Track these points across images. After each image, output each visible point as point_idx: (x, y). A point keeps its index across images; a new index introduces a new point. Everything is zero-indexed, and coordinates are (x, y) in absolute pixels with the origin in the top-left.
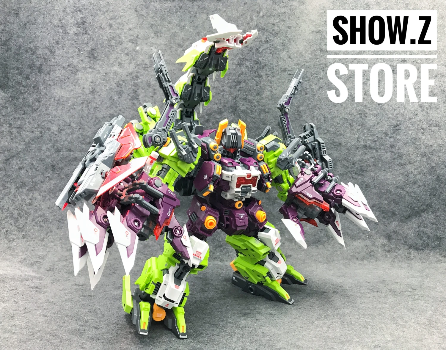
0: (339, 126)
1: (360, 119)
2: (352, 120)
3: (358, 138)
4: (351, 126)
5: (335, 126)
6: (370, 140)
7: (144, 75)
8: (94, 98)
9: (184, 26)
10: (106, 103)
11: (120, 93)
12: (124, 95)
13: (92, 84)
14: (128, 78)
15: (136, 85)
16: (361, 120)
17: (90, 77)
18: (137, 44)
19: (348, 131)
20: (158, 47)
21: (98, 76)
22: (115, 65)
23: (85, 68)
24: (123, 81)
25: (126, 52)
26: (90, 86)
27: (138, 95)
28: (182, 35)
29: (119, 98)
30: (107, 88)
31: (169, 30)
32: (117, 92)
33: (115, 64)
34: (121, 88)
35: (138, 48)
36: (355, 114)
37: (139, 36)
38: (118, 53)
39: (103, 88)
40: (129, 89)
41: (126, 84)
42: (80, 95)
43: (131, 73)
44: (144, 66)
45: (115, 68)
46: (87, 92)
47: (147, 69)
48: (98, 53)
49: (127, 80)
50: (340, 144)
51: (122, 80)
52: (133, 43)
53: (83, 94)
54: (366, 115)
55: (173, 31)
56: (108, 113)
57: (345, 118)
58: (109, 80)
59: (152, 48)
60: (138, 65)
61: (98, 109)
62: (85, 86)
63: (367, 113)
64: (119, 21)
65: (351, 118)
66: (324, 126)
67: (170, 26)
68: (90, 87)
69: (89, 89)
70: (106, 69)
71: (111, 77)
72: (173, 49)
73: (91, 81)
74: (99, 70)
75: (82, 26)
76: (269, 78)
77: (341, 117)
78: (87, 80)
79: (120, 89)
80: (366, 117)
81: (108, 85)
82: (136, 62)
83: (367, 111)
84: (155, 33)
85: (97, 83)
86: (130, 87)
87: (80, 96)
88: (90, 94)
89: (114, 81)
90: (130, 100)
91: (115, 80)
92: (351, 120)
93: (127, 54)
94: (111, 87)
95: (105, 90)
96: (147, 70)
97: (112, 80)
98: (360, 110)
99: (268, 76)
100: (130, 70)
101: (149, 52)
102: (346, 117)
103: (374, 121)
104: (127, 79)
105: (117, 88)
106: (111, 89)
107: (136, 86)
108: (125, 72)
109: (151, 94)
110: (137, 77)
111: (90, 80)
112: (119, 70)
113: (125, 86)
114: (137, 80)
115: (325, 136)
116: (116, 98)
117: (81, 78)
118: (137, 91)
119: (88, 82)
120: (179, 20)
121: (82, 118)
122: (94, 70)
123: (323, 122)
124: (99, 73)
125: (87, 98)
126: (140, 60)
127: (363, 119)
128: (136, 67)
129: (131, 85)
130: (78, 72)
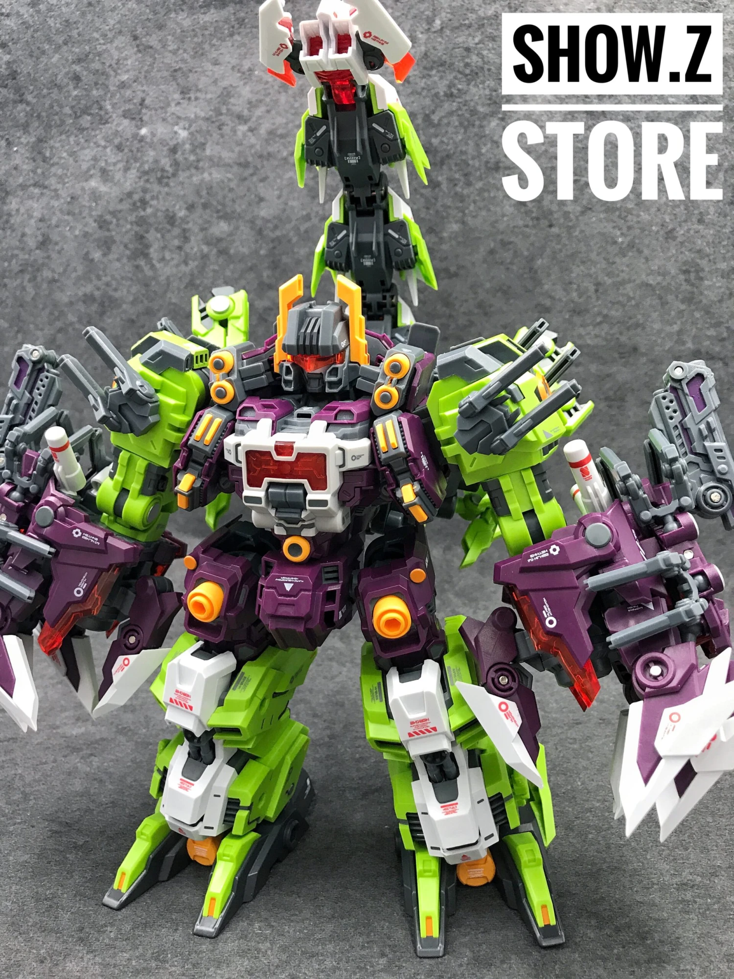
0: (633, 302)
1: (685, 287)
2: (667, 289)
3: (680, 332)
4: (664, 303)
5: (624, 306)
6: (709, 337)
7: (160, 197)
8: (49, 257)
9: (250, 70)
10: (75, 270)
11: (107, 245)
12: (114, 248)
13: (41, 225)
14: (125, 206)
15: (141, 222)
16: (688, 288)
17: (37, 208)
18: (141, 123)
19: (655, 315)
20: (190, 126)
21: (56, 204)
22: (91, 176)
23: (23, 187)
24: (113, 213)
25: (117, 141)
26: (38, 229)
27: (147, 246)
28: (246, 92)
29: (104, 255)
30: (77, 233)
31: (215, 82)
32: (98, 240)
33: (92, 172)
34: (108, 230)
35: (144, 131)
36: (673, 272)
37: (147, 102)
38: (98, 146)
39: (68, 234)
40: (127, 232)
41: (118, 220)
42: (16, 252)
43: (130, 195)
44: (159, 174)
45: (93, 183)
46: (31, 243)
47: (166, 180)
48: (52, 148)
49: (120, 211)
50: (635, 349)
51: (111, 213)
52: (134, 119)
53: (23, 249)
54: (701, 274)
55: (225, 83)
56: (80, 293)
57: (648, 285)
58: (80, 213)
59: (176, 128)
60: (146, 173)
61: (58, 284)
62: (27, 230)
63: (703, 270)
64: (96, 65)
65: (665, 283)
66: (595, 306)
67: (218, 70)
68: (39, 232)
69: (36, 237)
70: (73, 186)
71: (84, 206)
72: (226, 130)
73: (40, 216)
74: (56, 190)
75: (10, 82)
76: (458, 189)
77: (638, 282)
78: (30, 217)
79: (107, 234)
80: (701, 279)
81: (79, 226)
82: (140, 167)
83: (703, 263)
84: (182, 93)
85: (54, 222)
86: (129, 226)
87: (17, 255)
88: (37, 248)
89: (91, 216)
90: (129, 258)
91: (94, 213)
92: (662, 288)
93: (119, 148)
94: (86, 229)
95: (72, 237)
96: (167, 185)
97: (86, 213)
98: (685, 263)
99: (456, 185)
100: (128, 186)
101: (171, 139)
102: (651, 282)
103: (723, 290)
104: (120, 207)
105: (99, 231)
106: (86, 235)
107: (141, 226)
108: (115, 192)
109: (176, 242)
110: (144, 203)
111: (37, 214)
112: (103, 188)
113: (118, 225)
114: (144, 210)
115: (597, 331)
116: (97, 255)
117: (18, 210)
118: (146, 235)
119: (32, 222)
120: (240, 55)
121: (21, 306)
122: (45, 191)
123: (594, 297)
124: (57, 196)
125: (32, 258)
126: (151, 160)
127: (693, 285)
128: (140, 178)
129: (131, 223)
130: (10, 197)
